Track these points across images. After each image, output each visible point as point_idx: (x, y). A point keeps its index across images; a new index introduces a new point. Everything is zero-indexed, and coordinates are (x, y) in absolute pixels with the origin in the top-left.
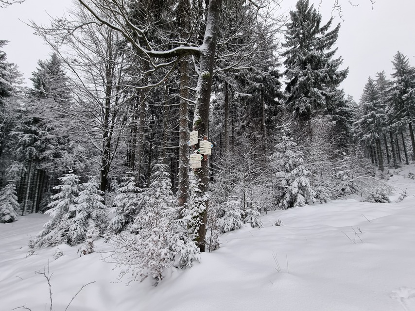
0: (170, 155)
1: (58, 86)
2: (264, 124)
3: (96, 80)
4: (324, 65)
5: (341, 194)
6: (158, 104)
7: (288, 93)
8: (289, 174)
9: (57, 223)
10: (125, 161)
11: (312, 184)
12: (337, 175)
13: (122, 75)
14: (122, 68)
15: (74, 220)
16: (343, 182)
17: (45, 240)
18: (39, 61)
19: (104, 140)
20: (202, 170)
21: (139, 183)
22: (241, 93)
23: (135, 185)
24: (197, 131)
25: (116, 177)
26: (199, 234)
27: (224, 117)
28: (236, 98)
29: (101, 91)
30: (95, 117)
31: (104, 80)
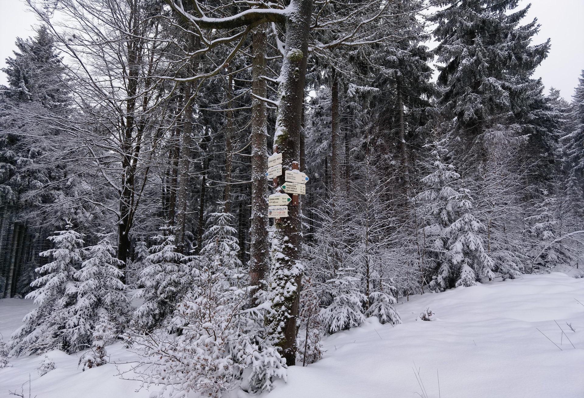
0: (238, 196)
1: (48, 82)
2: (404, 141)
3: (112, 70)
4: (506, 36)
5: (540, 264)
6: (215, 108)
7: (443, 86)
8: (448, 229)
9: (46, 313)
10: (159, 208)
11: (487, 247)
12: (533, 229)
13: (154, 60)
14: (154, 47)
15: (73, 310)
16: (543, 243)
17: (25, 343)
18: (18, 39)
19: (124, 171)
20: (289, 222)
21: (182, 247)
22: (361, 86)
23: (176, 250)
24: (281, 154)
25: (144, 235)
26: (285, 334)
27: (330, 130)
28: (351, 95)
29: (119, 88)
30: (110, 132)
31: (124, 68)
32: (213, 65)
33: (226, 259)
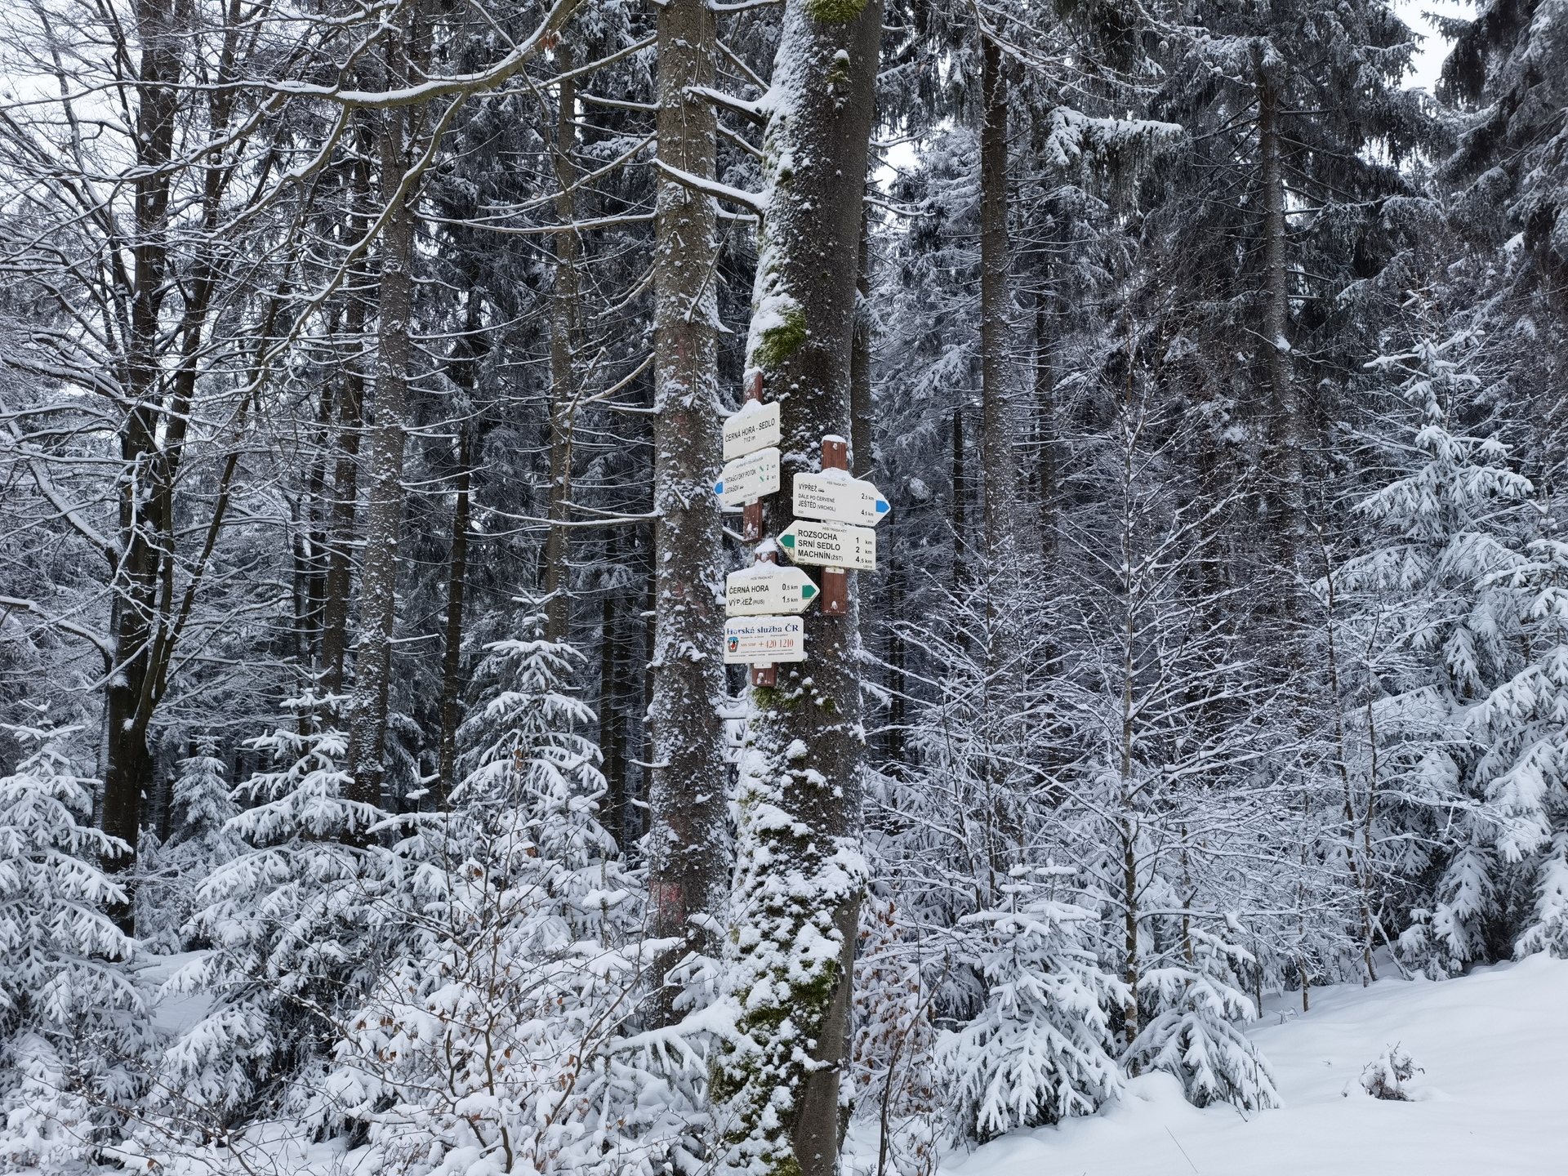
0: (597, 574)
2: (1283, 344)
3: (69, 48)
7: (1462, 103)
8: (1479, 712)
10: (282, 621)
13: (244, 8)
19: (130, 472)
20: (808, 681)
21: (377, 777)
22: (1105, 115)
23: (352, 792)
24: (775, 406)
25: (215, 731)
26: (793, 1138)
27: (975, 302)
28: (1063, 159)
29: (102, 124)
30: (64, 307)
31: (120, 43)
32: (491, 37)
33: (553, 829)
